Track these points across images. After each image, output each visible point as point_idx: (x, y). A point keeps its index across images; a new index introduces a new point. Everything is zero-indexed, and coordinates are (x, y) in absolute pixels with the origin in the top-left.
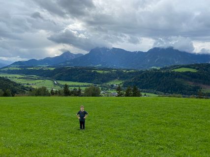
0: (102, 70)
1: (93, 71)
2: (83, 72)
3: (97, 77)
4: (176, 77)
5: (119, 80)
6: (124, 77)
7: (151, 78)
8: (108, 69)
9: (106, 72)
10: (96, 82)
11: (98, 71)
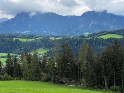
0: (26, 38)
1: (15, 39)
2: (3, 41)
3: (19, 46)
4: (100, 44)
5: (44, 49)
6: (49, 46)
7: (75, 46)
8: (33, 37)
9: (30, 40)
10: (17, 52)
11: (20, 40)
